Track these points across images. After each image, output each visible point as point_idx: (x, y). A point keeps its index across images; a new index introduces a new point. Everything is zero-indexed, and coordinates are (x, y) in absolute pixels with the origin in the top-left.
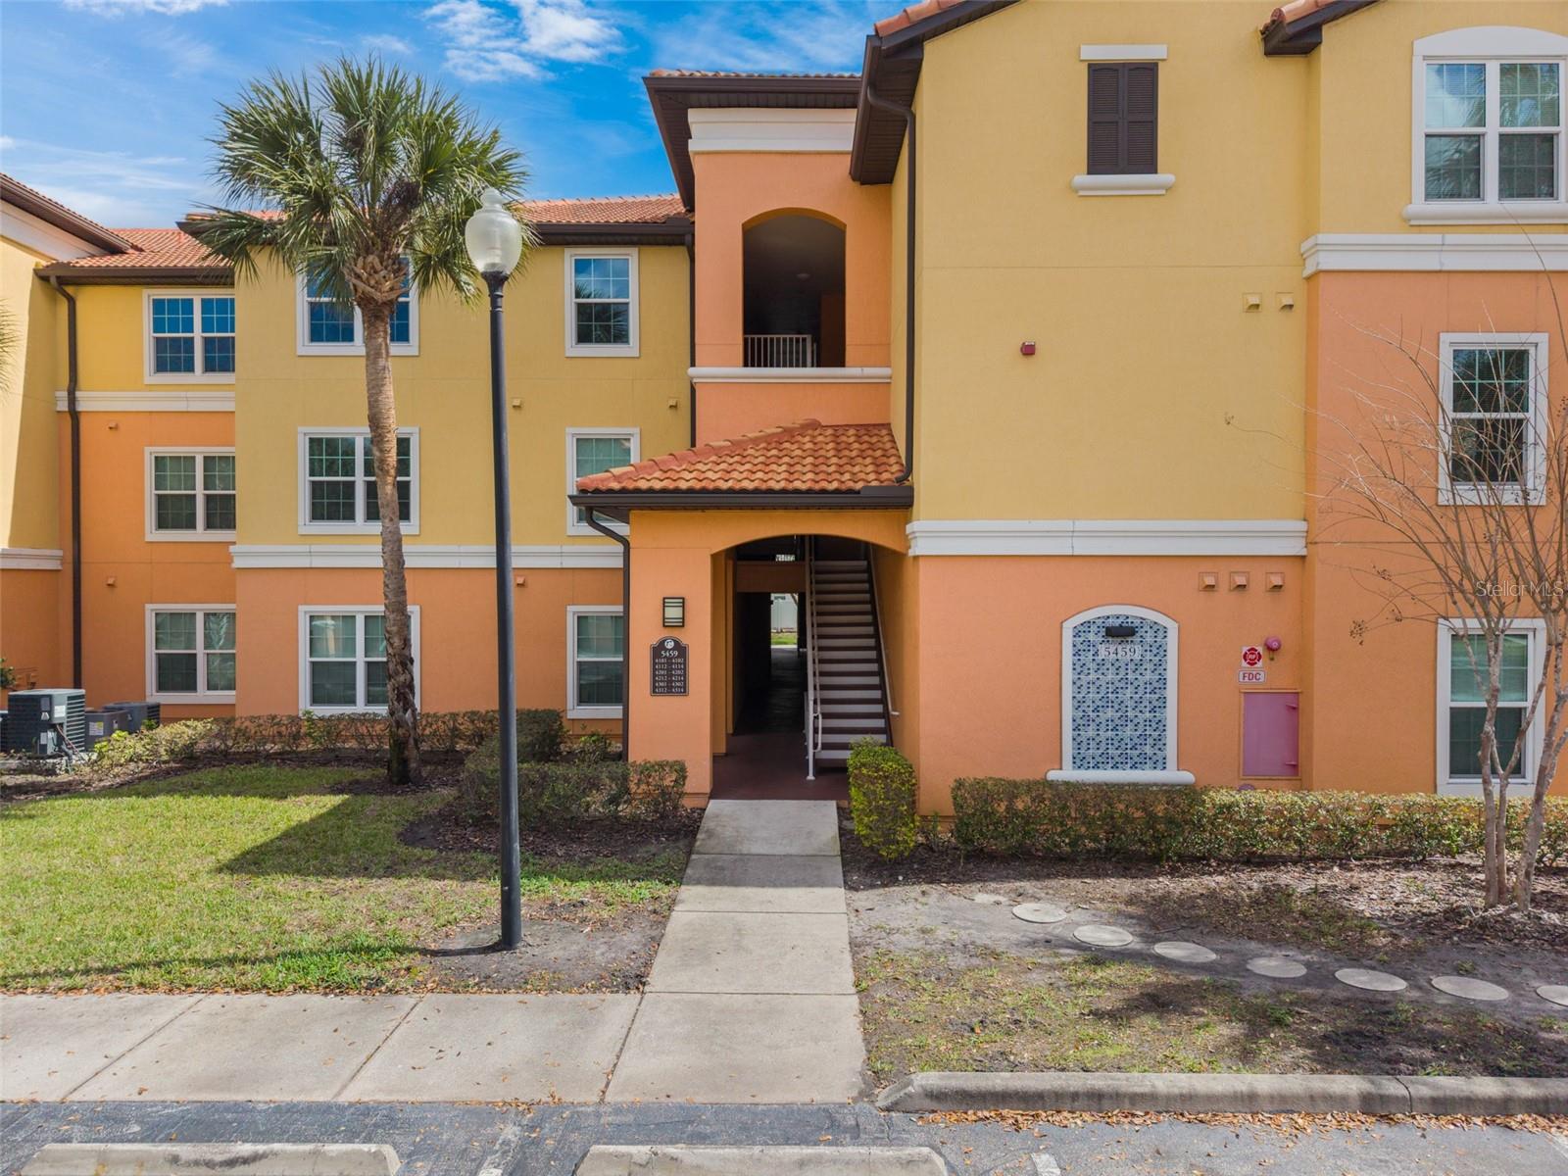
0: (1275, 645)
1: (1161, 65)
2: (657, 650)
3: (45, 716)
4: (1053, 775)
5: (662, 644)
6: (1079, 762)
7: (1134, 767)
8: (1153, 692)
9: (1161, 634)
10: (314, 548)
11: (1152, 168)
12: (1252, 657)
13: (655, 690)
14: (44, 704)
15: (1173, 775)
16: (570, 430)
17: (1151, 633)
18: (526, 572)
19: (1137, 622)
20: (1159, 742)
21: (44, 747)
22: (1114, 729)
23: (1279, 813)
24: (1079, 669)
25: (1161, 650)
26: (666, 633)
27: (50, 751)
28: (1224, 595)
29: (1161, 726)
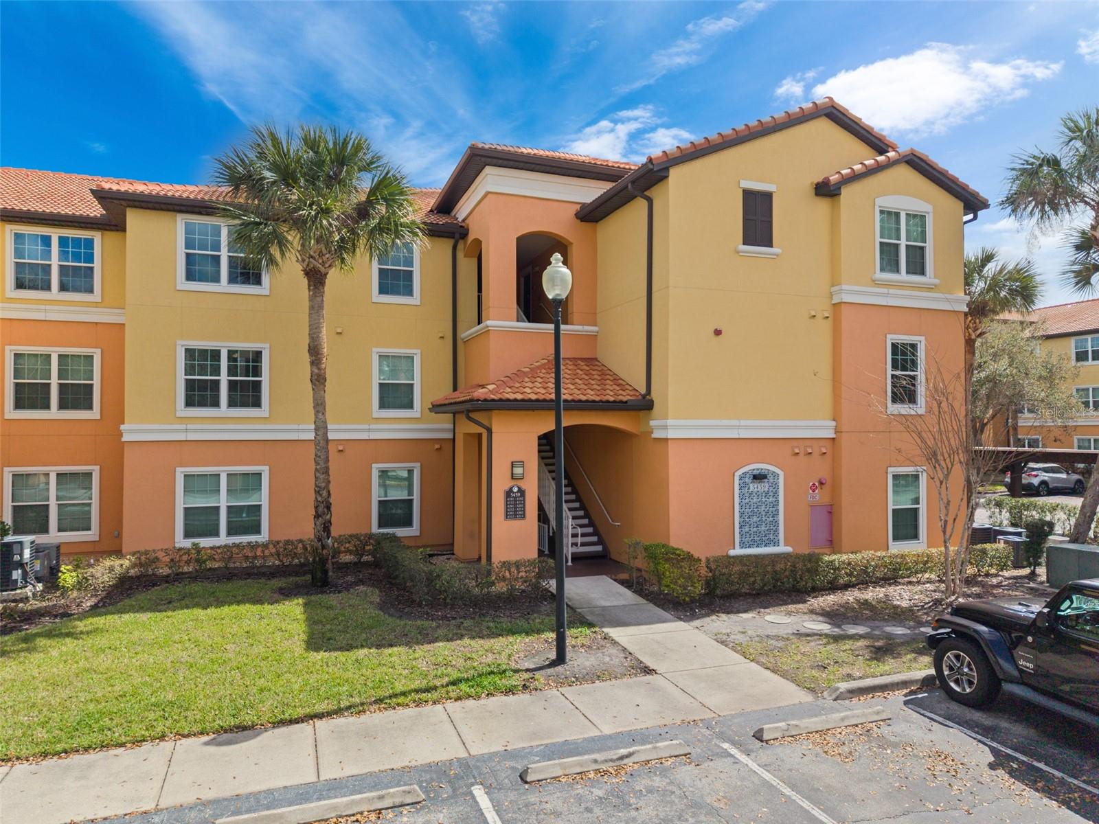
0: (824, 482)
1: (774, 194)
2: (509, 493)
3: (17, 558)
4: (732, 553)
5: (511, 490)
6: (743, 545)
7: (766, 546)
8: (773, 507)
9: (776, 477)
10: (189, 427)
11: (770, 245)
12: (813, 488)
13: (507, 517)
14: (16, 548)
15: (782, 548)
16: (375, 350)
17: (772, 477)
18: (343, 442)
19: (766, 473)
20: (776, 532)
21: (16, 581)
22: (757, 527)
23: (849, 564)
24: (742, 496)
25: (776, 486)
26: (513, 483)
27: (19, 584)
28: (802, 457)
29: (776, 524)
